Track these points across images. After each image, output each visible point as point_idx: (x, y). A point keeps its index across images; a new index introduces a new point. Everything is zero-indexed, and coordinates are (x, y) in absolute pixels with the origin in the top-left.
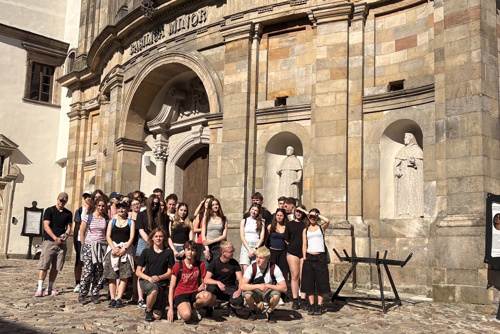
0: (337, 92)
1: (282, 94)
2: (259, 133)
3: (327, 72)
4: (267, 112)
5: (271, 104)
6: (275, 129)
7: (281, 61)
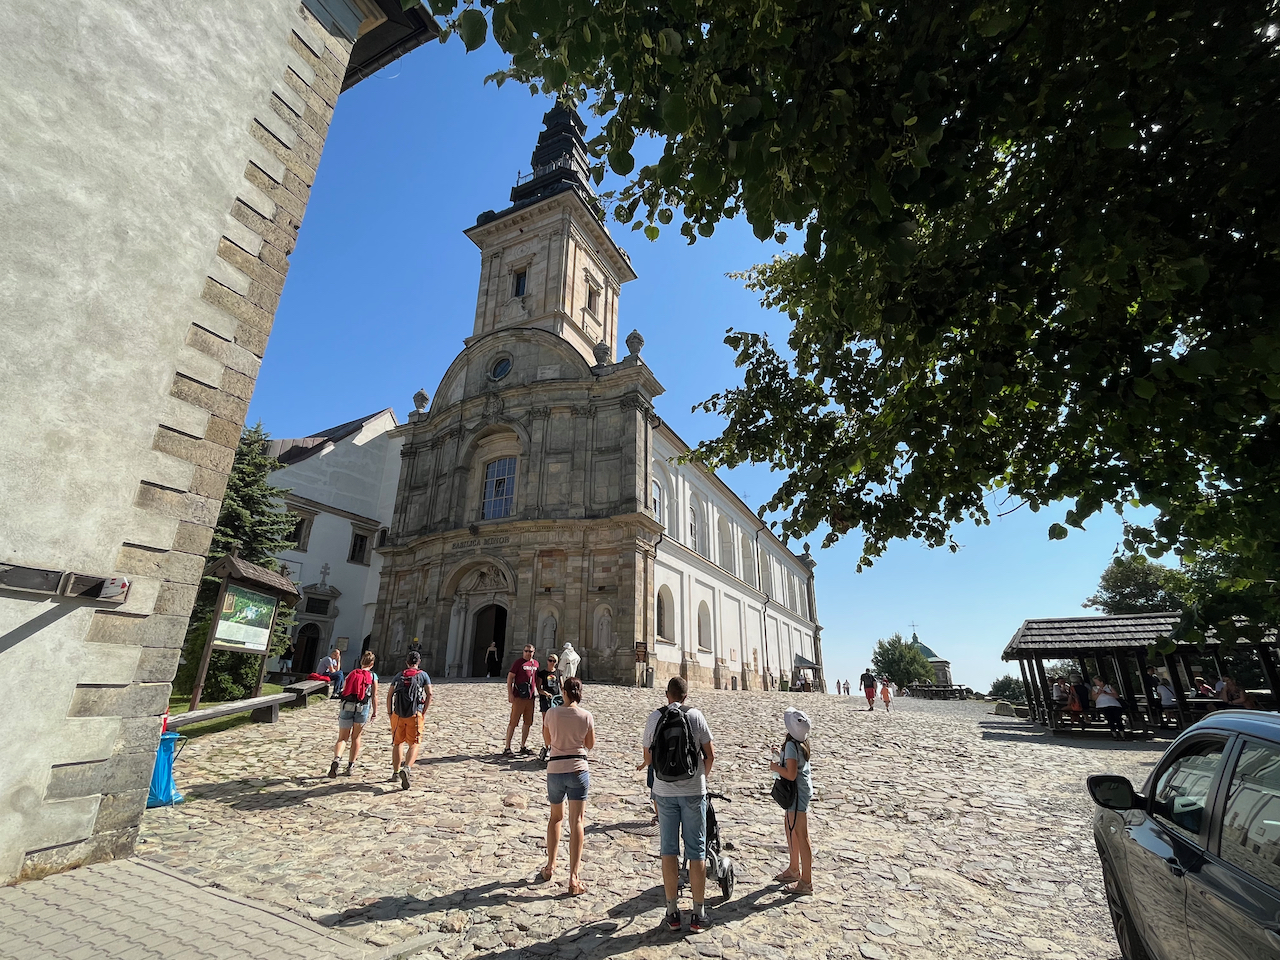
0: (576, 588)
2: (536, 604)
3: (572, 579)
4: (541, 594)
5: (543, 590)
6: (545, 603)
7: (549, 569)
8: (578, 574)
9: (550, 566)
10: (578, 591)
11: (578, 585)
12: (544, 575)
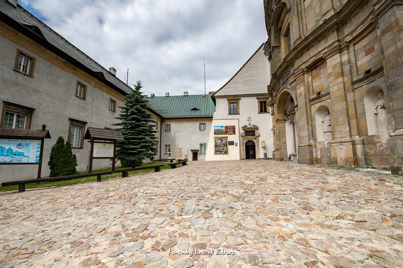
0: (338, 84)
1: (319, 91)
2: (312, 108)
3: (333, 77)
4: (314, 99)
5: (315, 96)
6: (318, 105)
7: (317, 78)
8: (338, 70)
9: (318, 75)
10: (341, 86)
11: (340, 80)
12: (314, 84)
